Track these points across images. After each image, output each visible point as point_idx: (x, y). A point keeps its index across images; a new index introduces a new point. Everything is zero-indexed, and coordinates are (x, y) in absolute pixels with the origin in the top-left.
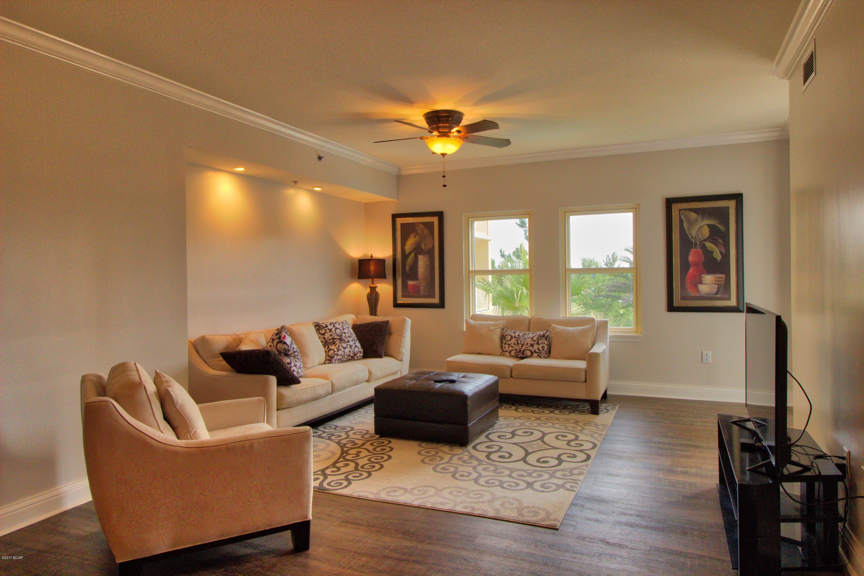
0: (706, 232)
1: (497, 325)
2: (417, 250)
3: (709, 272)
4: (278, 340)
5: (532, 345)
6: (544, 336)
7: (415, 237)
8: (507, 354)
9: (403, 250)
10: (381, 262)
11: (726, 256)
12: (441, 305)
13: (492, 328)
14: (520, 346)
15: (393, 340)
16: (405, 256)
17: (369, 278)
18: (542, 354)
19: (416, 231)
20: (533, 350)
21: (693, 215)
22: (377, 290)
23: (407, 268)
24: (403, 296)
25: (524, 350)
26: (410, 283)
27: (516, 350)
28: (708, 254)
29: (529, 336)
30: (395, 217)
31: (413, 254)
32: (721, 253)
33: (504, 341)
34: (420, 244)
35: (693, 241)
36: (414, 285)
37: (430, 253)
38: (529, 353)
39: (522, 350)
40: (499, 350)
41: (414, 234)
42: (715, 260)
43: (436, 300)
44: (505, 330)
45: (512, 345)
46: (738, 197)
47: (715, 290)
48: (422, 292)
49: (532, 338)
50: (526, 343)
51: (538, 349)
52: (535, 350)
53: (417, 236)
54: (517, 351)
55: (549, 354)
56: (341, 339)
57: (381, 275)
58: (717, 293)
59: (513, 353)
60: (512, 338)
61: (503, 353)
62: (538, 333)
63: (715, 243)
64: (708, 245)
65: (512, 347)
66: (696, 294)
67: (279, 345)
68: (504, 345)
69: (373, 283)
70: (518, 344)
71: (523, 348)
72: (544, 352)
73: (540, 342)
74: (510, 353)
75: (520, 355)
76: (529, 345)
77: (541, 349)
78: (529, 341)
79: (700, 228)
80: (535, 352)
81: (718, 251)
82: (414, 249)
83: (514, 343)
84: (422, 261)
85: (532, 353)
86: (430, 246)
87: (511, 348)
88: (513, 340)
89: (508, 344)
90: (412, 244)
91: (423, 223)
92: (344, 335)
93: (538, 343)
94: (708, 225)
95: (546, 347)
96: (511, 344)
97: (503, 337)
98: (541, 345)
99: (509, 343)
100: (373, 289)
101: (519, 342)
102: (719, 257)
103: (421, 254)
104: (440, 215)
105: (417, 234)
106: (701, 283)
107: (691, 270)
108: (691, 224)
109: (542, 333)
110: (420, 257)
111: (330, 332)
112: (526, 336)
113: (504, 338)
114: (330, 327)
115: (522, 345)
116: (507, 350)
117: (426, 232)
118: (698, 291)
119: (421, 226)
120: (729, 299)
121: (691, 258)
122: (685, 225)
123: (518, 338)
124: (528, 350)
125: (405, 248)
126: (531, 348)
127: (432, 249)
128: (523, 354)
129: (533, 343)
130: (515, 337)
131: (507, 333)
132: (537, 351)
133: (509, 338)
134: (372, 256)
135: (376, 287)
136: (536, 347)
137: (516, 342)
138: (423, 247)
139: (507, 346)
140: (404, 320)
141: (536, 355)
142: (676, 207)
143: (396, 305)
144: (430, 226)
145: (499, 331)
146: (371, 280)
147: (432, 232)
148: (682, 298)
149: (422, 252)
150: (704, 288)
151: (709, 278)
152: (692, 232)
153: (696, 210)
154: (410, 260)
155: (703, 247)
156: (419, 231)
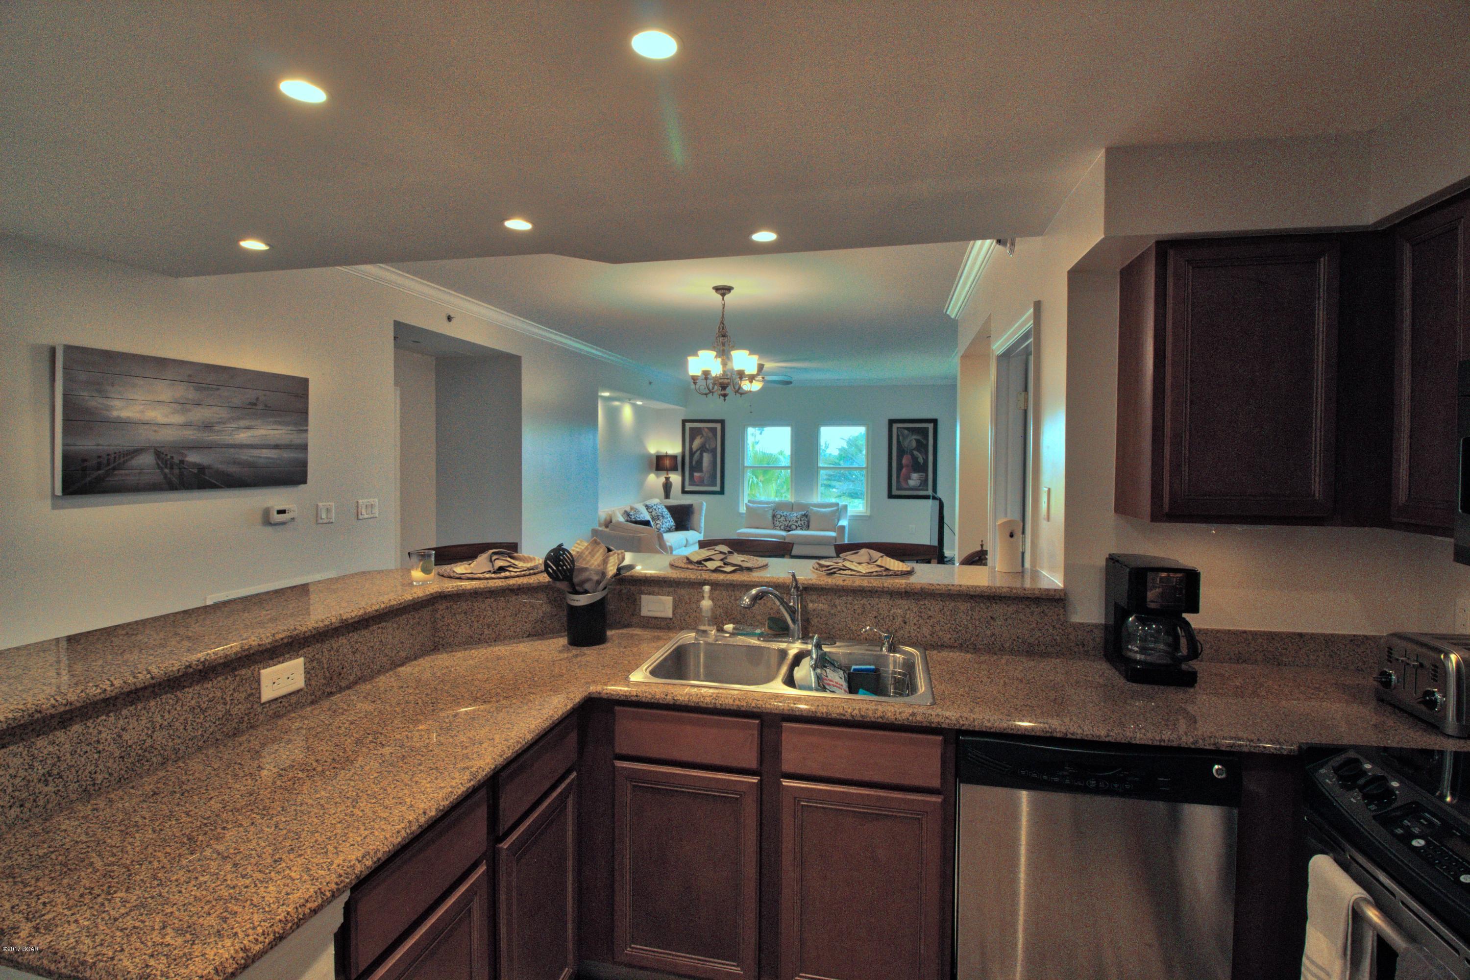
0: (914, 444)
1: (770, 508)
2: (703, 449)
3: (916, 470)
5: (797, 522)
6: (805, 515)
8: (778, 528)
9: (691, 449)
10: (674, 457)
12: (722, 492)
13: (766, 509)
14: (788, 522)
15: (695, 517)
16: (692, 454)
17: (664, 470)
19: (702, 434)
20: (797, 525)
21: (906, 432)
22: (671, 480)
23: (694, 463)
24: (690, 485)
25: (791, 525)
26: (696, 474)
27: (785, 524)
28: (915, 459)
29: (795, 515)
30: (684, 422)
31: (699, 452)
33: (775, 519)
37: (713, 451)
38: (794, 527)
39: (789, 525)
40: (772, 525)
42: (919, 463)
43: (717, 488)
44: (775, 511)
46: (935, 422)
48: (705, 481)
50: (791, 519)
54: (786, 526)
55: (808, 527)
56: (663, 516)
57: (674, 469)
59: (782, 527)
60: (781, 516)
61: (774, 527)
62: (800, 513)
63: (918, 451)
64: (915, 453)
65: (781, 522)
66: (905, 486)
68: (775, 521)
69: (667, 475)
71: (790, 523)
72: (804, 526)
73: (802, 519)
74: (780, 527)
75: (788, 529)
76: (794, 521)
77: (802, 524)
78: (795, 519)
83: (783, 520)
84: (706, 458)
85: (797, 527)
86: (713, 446)
88: (783, 518)
91: (708, 428)
92: (664, 513)
93: (800, 520)
94: (915, 439)
95: (806, 522)
96: (781, 520)
97: (774, 516)
98: (803, 521)
99: (779, 520)
100: (667, 479)
101: (787, 519)
104: (722, 422)
106: (910, 478)
107: (904, 470)
108: (905, 438)
109: (803, 513)
111: (655, 511)
112: (791, 515)
113: (776, 517)
114: (655, 507)
116: (778, 525)
117: (710, 435)
119: (706, 430)
120: (927, 490)
121: (904, 461)
122: (901, 438)
123: (786, 516)
124: (793, 525)
126: (795, 523)
127: (715, 448)
128: (790, 527)
129: (797, 519)
130: (783, 516)
131: (777, 513)
132: (800, 525)
133: (779, 516)
134: (667, 453)
135: (669, 478)
136: (799, 523)
138: (707, 446)
139: (778, 523)
140: (702, 504)
141: (799, 528)
142: (895, 426)
143: (684, 492)
144: (713, 430)
145: (771, 511)
146: (665, 472)
147: (715, 435)
148: (898, 489)
149: (707, 450)
150: (912, 483)
151: (915, 476)
152: (905, 444)
153: (907, 429)
154: (696, 457)
155: (913, 455)
156: (704, 433)
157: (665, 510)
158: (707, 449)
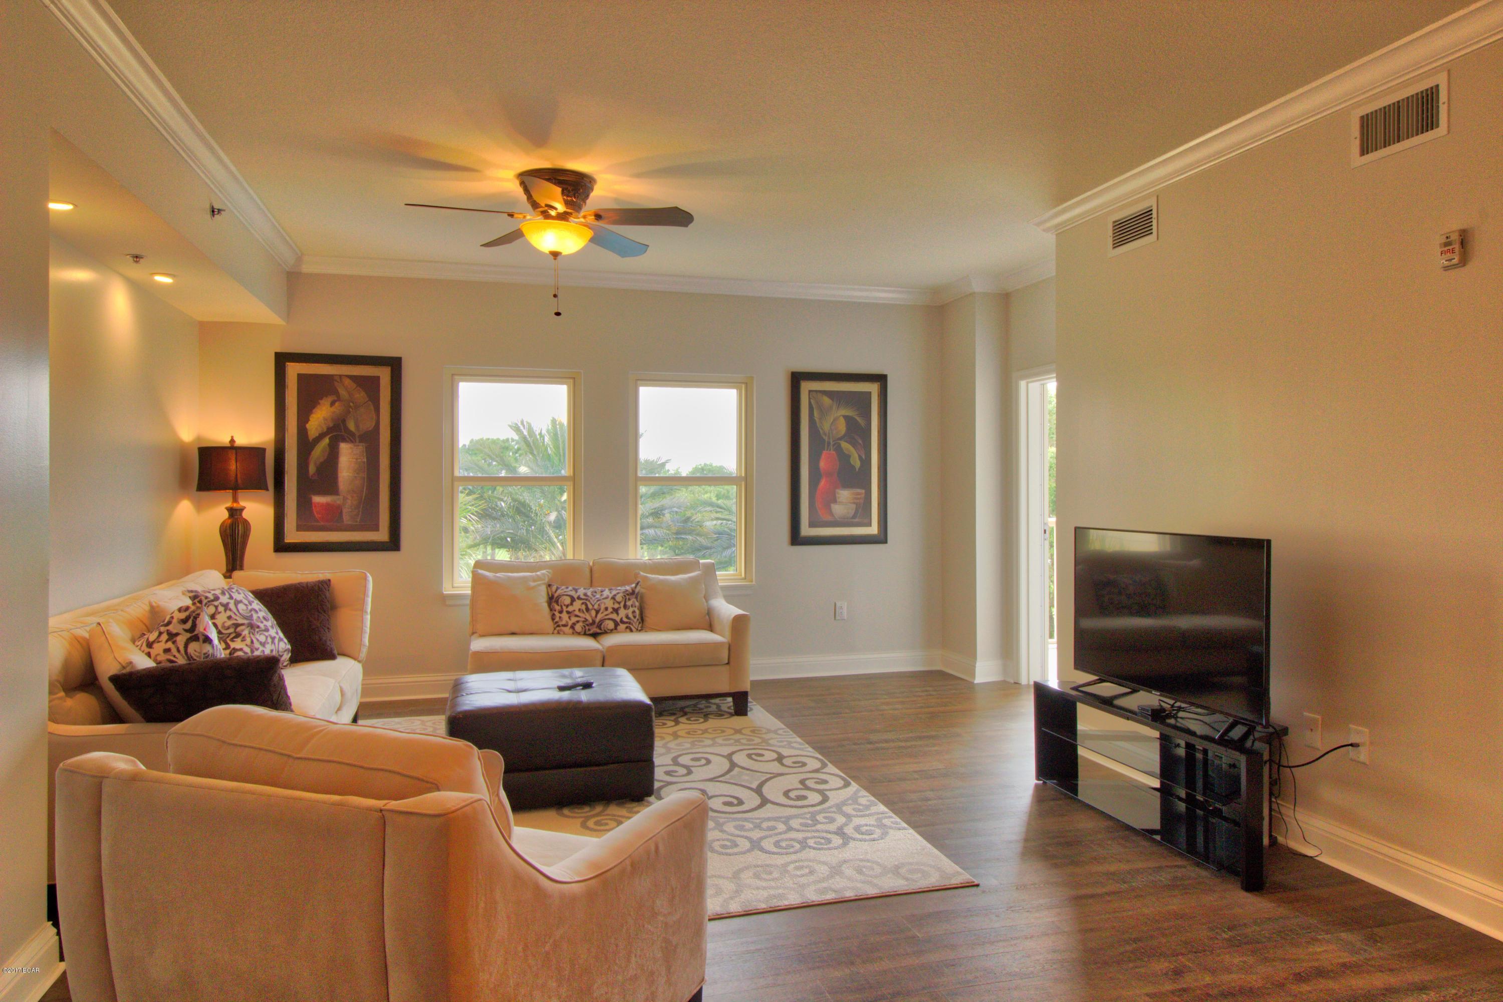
0: (842, 427)
1: (538, 578)
2: (338, 432)
3: (846, 485)
4: (188, 635)
5: (616, 611)
6: (633, 593)
7: (332, 404)
8: (567, 629)
9: (302, 431)
10: (255, 453)
11: (866, 462)
12: (394, 544)
13: (532, 584)
14: (593, 613)
15: (343, 619)
16: (305, 445)
17: (225, 488)
18: (634, 624)
19: (336, 393)
20: (618, 619)
21: (826, 400)
22: (245, 515)
23: (312, 469)
24: (299, 528)
25: (602, 621)
26: (318, 499)
27: (586, 620)
28: (844, 458)
29: (606, 595)
30: (282, 360)
31: (326, 441)
32: (860, 457)
33: (558, 608)
34: (344, 421)
35: (826, 438)
36: (328, 504)
37: (370, 439)
38: (611, 625)
39: (597, 620)
40: (549, 624)
41: (331, 398)
42: (853, 467)
43: (382, 535)
44: (554, 588)
45: (577, 613)
46: (881, 379)
47: (852, 512)
48: (347, 519)
49: (613, 598)
50: (603, 607)
51: (627, 617)
52: (621, 619)
53: (337, 404)
54: (587, 623)
55: (642, 623)
56: (252, 626)
57: (255, 483)
58: (854, 517)
59: (578, 627)
60: (573, 600)
61: (558, 628)
62: (623, 589)
63: (853, 443)
64: (845, 445)
65: (577, 616)
66: (829, 518)
67: (193, 647)
68: (557, 614)
69: (235, 500)
70: (587, 609)
71: (600, 616)
72: (635, 620)
73: (629, 603)
74: (572, 627)
75: (594, 629)
76: (610, 610)
77: (631, 616)
78: (609, 604)
79: (835, 420)
80: (622, 622)
81: (856, 455)
82: (330, 430)
83: (579, 610)
84: (349, 456)
85: (616, 624)
86: (369, 425)
87: (574, 619)
88: (577, 605)
89: (568, 612)
90: (325, 419)
91: (353, 378)
92: (255, 616)
93: (625, 607)
94: (845, 417)
95: (638, 612)
96: (574, 611)
97: (552, 600)
98: (631, 609)
99: (570, 609)
100: (235, 513)
101: (590, 606)
102: (858, 464)
103: (344, 440)
104: (395, 364)
105: (339, 399)
106: (835, 501)
107: (823, 483)
108: (824, 413)
109: (628, 588)
110: (345, 448)
111: (225, 611)
112: (598, 596)
113: (557, 602)
114: (224, 599)
115: (597, 612)
116: (567, 622)
117: (361, 396)
118: (832, 514)
119: (347, 382)
120: (869, 524)
121: (822, 464)
122: (817, 414)
123: (585, 600)
124: (609, 619)
125: (308, 426)
126: (614, 616)
127: (374, 431)
128: (599, 626)
129: (616, 606)
130: (579, 598)
131: (559, 592)
132: (625, 620)
133: (567, 600)
134: (232, 441)
135: (242, 510)
136: (622, 612)
137: (584, 607)
138: (351, 426)
139: (565, 616)
140: (365, 577)
141: (622, 627)
142: (806, 387)
143: (281, 546)
144: (370, 385)
145: (543, 589)
146: (230, 493)
147: (375, 400)
148: (812, 525)
149: (349, 437)
150: (839, 510)
151: (844, 495)
152: (825, 426)
153: (830, 394)
154: (319, 451)
155: (838, 449)
156: (343, 392)
157: (257, 605)
158: (352, 434)
